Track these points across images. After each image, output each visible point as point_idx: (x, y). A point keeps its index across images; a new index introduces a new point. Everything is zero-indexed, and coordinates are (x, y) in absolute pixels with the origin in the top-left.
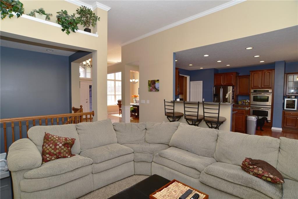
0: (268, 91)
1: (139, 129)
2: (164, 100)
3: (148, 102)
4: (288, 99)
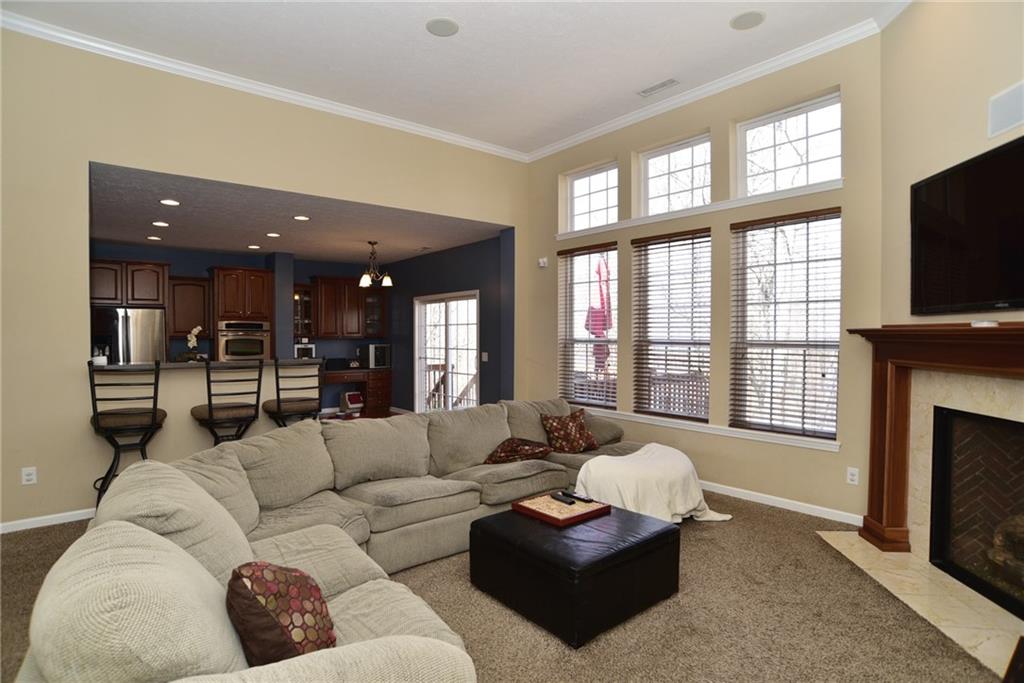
0: (261, 326)
4: (300, 346)
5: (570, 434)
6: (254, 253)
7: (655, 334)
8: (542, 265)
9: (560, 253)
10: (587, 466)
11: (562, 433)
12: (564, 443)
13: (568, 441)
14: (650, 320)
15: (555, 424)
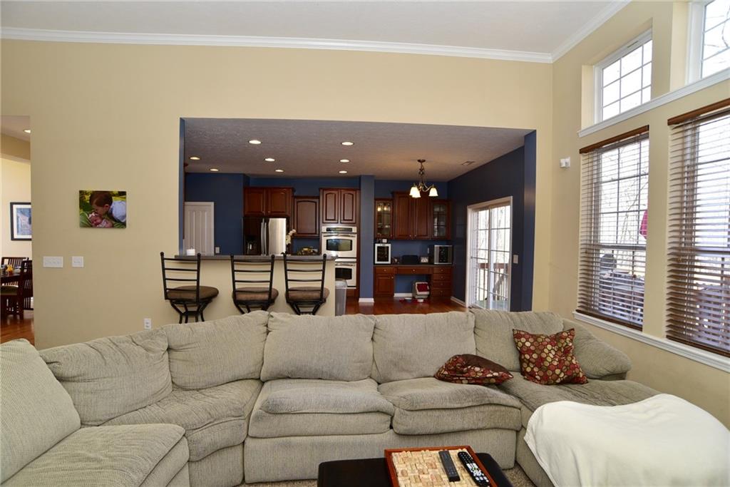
0: (351, 230)
1: (151, 355)
2: (162, 254)
3: (78, 261)
4: (379, 245)
5: (545, 359)
6: (343, 177)
7: (705, 240)
8: (564, 165)
9: (583, 151)
10: (542, 410)
11: (535, 356)
12: (536, 369)
13: (540, 368)
14: (698, 221)
15: (528, 344)
